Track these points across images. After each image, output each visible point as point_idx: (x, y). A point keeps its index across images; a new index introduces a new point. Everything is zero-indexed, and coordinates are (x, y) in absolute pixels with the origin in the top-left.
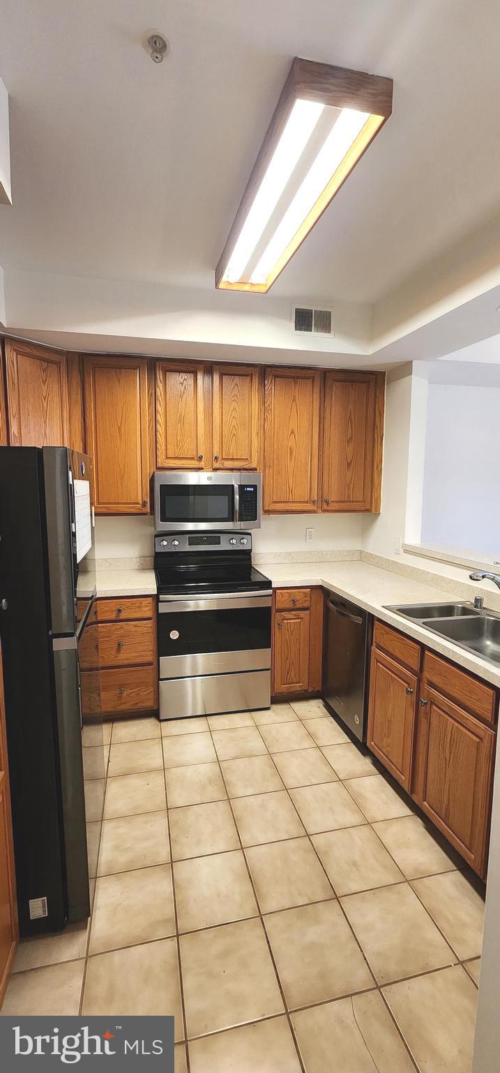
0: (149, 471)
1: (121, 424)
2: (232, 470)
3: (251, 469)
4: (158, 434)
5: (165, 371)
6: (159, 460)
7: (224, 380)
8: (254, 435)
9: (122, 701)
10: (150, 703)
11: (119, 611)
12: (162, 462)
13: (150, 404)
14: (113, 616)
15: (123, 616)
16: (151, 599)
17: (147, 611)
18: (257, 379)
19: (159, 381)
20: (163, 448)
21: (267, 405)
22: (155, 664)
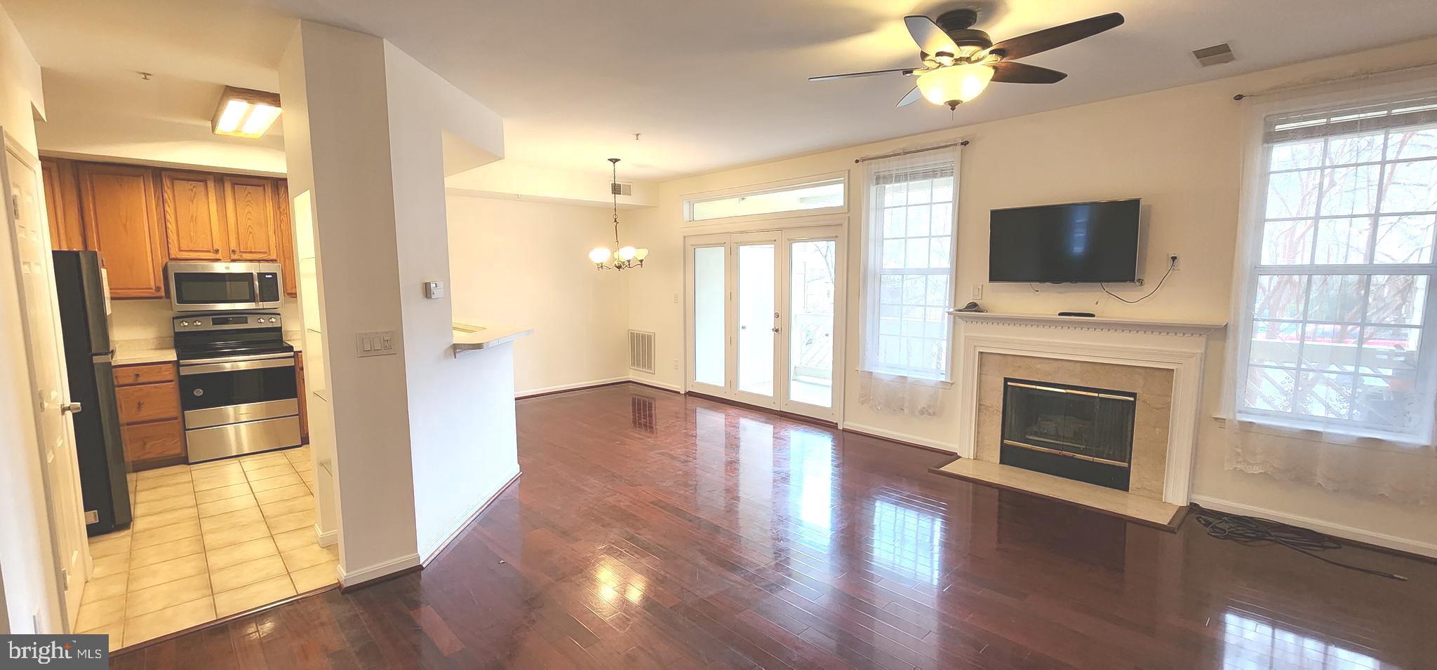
0: (160, 260)
1: (126, 221)
2: (251, 261)
3: (271, 260)
4: (169, 231)
5: (173, 179)
6: (171, 252)
7: (236, 188)
8: (271, 233)
9: (147, 451)
10: (177, 450)
11: (138, 375)
12: (174, 252)
13: (157, 206)
14: (131, 381)
15: (141, 380)
16: (170, 365)
17: (168, 374)
18: (270, 190)
19: (166, 188)
20: (176, 242)
21: (282, 210)
22: (180, 419)
